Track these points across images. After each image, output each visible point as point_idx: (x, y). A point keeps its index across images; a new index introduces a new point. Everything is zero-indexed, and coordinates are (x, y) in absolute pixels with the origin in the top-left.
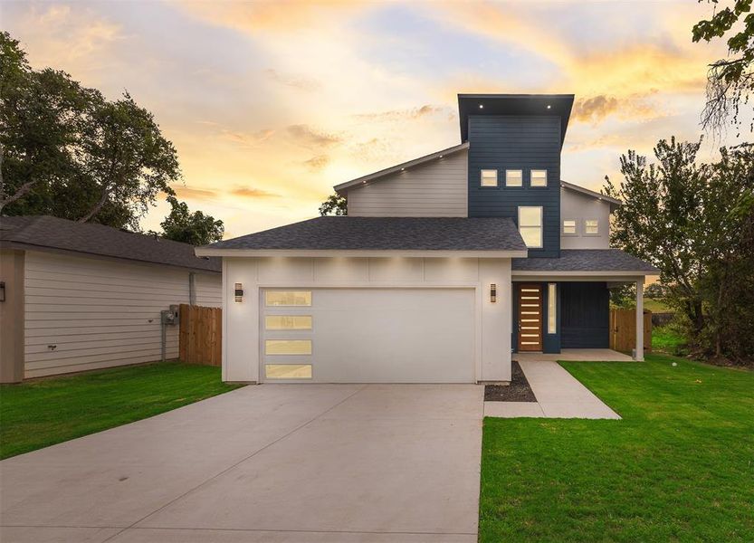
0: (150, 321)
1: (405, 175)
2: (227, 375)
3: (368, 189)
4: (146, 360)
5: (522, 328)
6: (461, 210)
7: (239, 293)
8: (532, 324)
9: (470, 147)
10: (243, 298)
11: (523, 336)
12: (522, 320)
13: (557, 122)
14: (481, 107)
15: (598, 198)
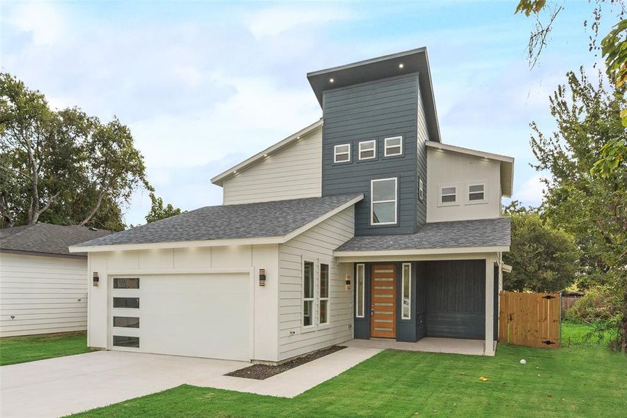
0: (79, 300)
1: (269, 160)
2: (91, 343)
3: (239, 177)
4: (64, 330)
5: (376, 313)
6: (315, 190)
7: (96, 279)
8: (386, 309)
9: (324, 124)
10: (99, 283)
11: (376, 321)
12: (376, 304)
13: (415, 81)
14: (332, 81)
15: (484, 158)
